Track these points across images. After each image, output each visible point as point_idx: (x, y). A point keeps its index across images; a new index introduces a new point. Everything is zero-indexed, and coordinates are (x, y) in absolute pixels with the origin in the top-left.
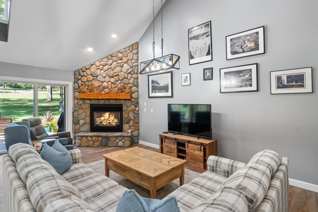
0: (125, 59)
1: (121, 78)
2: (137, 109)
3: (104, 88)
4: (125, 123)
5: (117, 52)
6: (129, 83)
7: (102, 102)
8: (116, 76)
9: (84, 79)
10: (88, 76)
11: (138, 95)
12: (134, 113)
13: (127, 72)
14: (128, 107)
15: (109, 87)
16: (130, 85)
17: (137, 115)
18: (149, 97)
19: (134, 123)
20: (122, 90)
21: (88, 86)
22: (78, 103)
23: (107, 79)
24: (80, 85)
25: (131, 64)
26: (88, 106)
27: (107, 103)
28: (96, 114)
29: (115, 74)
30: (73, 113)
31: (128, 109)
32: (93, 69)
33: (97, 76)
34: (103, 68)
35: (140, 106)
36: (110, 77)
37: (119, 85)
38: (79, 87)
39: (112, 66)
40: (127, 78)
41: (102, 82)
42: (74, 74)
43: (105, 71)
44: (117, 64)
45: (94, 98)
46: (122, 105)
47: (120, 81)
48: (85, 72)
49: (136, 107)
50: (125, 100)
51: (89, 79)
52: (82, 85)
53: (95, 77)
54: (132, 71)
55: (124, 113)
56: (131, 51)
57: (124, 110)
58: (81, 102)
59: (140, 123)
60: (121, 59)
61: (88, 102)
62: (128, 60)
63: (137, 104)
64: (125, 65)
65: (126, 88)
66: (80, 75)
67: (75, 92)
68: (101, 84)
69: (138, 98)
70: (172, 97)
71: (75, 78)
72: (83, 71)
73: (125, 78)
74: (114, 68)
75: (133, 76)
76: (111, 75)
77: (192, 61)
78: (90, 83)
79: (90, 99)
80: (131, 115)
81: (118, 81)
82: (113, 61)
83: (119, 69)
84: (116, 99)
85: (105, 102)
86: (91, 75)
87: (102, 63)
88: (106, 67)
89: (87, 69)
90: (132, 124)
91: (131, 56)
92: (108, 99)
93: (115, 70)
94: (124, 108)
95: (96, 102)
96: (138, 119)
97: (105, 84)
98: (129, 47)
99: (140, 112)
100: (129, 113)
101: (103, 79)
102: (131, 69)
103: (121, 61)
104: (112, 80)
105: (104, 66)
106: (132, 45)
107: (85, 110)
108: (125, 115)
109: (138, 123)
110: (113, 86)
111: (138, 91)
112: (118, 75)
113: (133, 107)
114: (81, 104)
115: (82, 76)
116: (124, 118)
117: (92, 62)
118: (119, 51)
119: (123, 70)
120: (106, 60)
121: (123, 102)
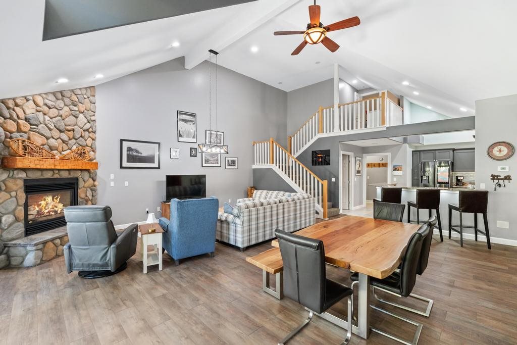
0: (80, 107)
1: (77, 136)
2: (96, 183)
6: (86, 146)
7: (48, 175)
8: (69, 131)
9: (11, 125)
10: (19, 121)
12: (92, 190)
13: (84, 128)
14: (85, 182)
15: (60, 149)
17: (96, 192)
18: (122, 168)
23: (56, 133)
25: (88, 117)
26: (21, 183)
27: (57, 176)
29: (67, 128)
31: (86, 185)
32: (30, 109)
33: (38, 125)
34: (48, 111)
36: (61, 131)
37: (75, 147)
39: (63, 113)
40: (83, 137)
41: (48, 138)
44: (69, 111)
46: (77, 179)
47: (74, 141)
48: (12, 111)
49: (94, 181)
50: (81, 170)
51: (21, 128)
52: (6, 137)
54: (90, 127)
55: (79, 191)
56: (88, 98)
57: (80, 187)
58: (4, 176)
60: (76, 105)
61: (23, 175)
62: (85, 109)
63: (95, 176)
64: (81, 115)
66: (2, 114)
68: (45, 140)
70: (159, 168)
72: (8, 108)
73: (81, 136)
74: (67, 116)
75: (90, 135)
76: (61, 128)
77: (180, 139)
78: (26, 136)
80: (89, 194)
81: (72, 139)
82: (65, 105)
83: (72, 119)
85: (53, 175)
86: (26, 119)
88: (54, 112)
89: (15, 105)
91: (89, 105)
92: (58, 170)
93: (68, 121)
94: (81, 184)
95: (37, 175)
96: (96, 199)
97: (53, 142)
98: (86, 89)
100: (86, 191)
101: (48, 133)
102: (88, 124)
103: (75, 108)
104: (64, 136)
105: (49, 108)
106: (90, 88)
107: (13, 194)
108: (81, 195)
110: (65, 147)
112: (73, 130)
113: (91, 181)
114: (3, 182)
115: (6, 119)
116: (80, 200)
118: (72, 91)
119: (78, 123)
120: (54, 98)
121: (79, 173)
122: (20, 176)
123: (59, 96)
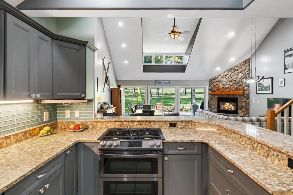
0: (240, 70)
1: (237, 82)
2: (248, 101)
3: (226, 89)
4: (239, 109)
5: (235, 67)
6: (243, 85)
7: (224, 96)
8: (233, 81)
9: (215, 84)
10: (217, 82)
11: (249, 92)
12: (246, 103)
13: (241, 78)
14: (241, 100)
15: (229, 88)
16: (243, 86)
17: (248, 105)
18: (257, 93)
19: (246, 109)
20: (237, 89)
21: (217, 87)
22: (211, 97)
23: (228, 83)
24: (212, 87)
25: (244, 73)
26: (216, 98)
27: (227, 97)
28: (221, 103)
29: (233, 80)
30: (208, 102)
31: (242, 101)
32: (219, 78)
33: (222, 82)
34: (225, 77)
35: (250, 99)
36: (230, 82)
37: (236, 86)
38: (212, 88)
39: (231, 75)
40: (241, 82)
41: (225, 85)
42: (209, 81)
43: (227, 78)
44: (234, 74)
45: (220, 94)
46: (237, 98)
47: (236, 84)
48: (215, 80)
49: (248, 100)
50: (239, 95)
51: (217, 84)
52: (213, 87)
53: (221, 82)
54: (245, 77)
55: (238, 103)
56: (245, 65)
57: (238, 101)
58: (213, 96)
59: (250, 110)
60: (237, 71)
61: (217, 96)
62: (242, 71)
63: (248, 98)
64: (240, 74)
65: (240, 88)
66: (212, 82)
67: (209, 91)
68: (224, 86)
69: (249, 94)
70: (272, 93)
71: (209, 84)
72: (214, 80)
73: (240, 82)
74: (233, 76)
76: (230, 81)
77: (286, 71)
79: (217, 95)
80: (244, 105)
81: (235, 84)
82: (232, 72)
83: (236, 76)
84: (233, 95)
86: (218, 81)
87: (225, 74)
88: (228, 76)
89: (216, 78)
90: (244, 110)
91: (245, 68)
92: (228, 95)
93: (233, 78)
94: (239, 100)
95: (221, 96)
96: (249, 107)
97: (227, 86)
98: (243, 62)
99: (250, 103)
100: (242, 103)
101: (225, 83)
102: (244, 76)
103: (237, 72)
105: (226, 76)
106: (245, 61)
107: (215, 101)
108: (239, 104)
109: (249, 109)
110: (232, 87)
111: (249, 90)
112: (235, 80)
113: (245, 99)
114: (212, 98)
115: (213, 82)
116: (238, 106)
117: (219, 74)
118: (236, 66)
119: (238, 77)
120: (228, 72)
121: (238, 96)
122: (216, 96)
123: (230, 70)
